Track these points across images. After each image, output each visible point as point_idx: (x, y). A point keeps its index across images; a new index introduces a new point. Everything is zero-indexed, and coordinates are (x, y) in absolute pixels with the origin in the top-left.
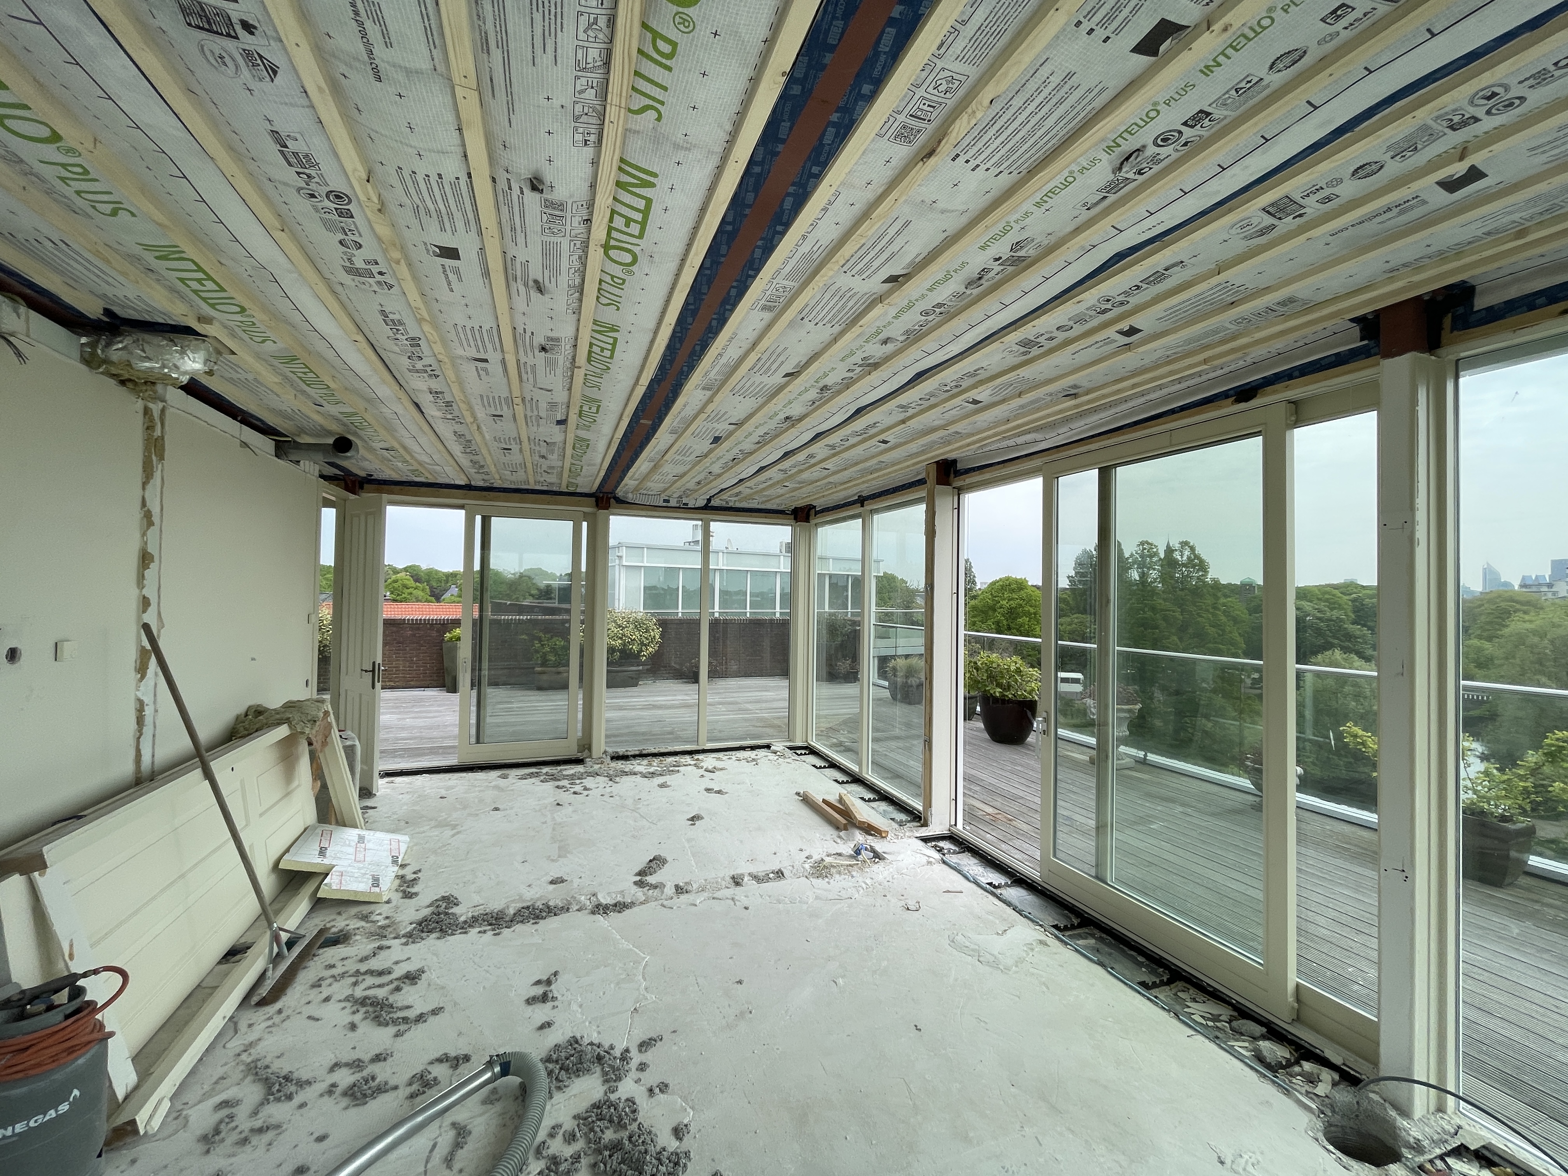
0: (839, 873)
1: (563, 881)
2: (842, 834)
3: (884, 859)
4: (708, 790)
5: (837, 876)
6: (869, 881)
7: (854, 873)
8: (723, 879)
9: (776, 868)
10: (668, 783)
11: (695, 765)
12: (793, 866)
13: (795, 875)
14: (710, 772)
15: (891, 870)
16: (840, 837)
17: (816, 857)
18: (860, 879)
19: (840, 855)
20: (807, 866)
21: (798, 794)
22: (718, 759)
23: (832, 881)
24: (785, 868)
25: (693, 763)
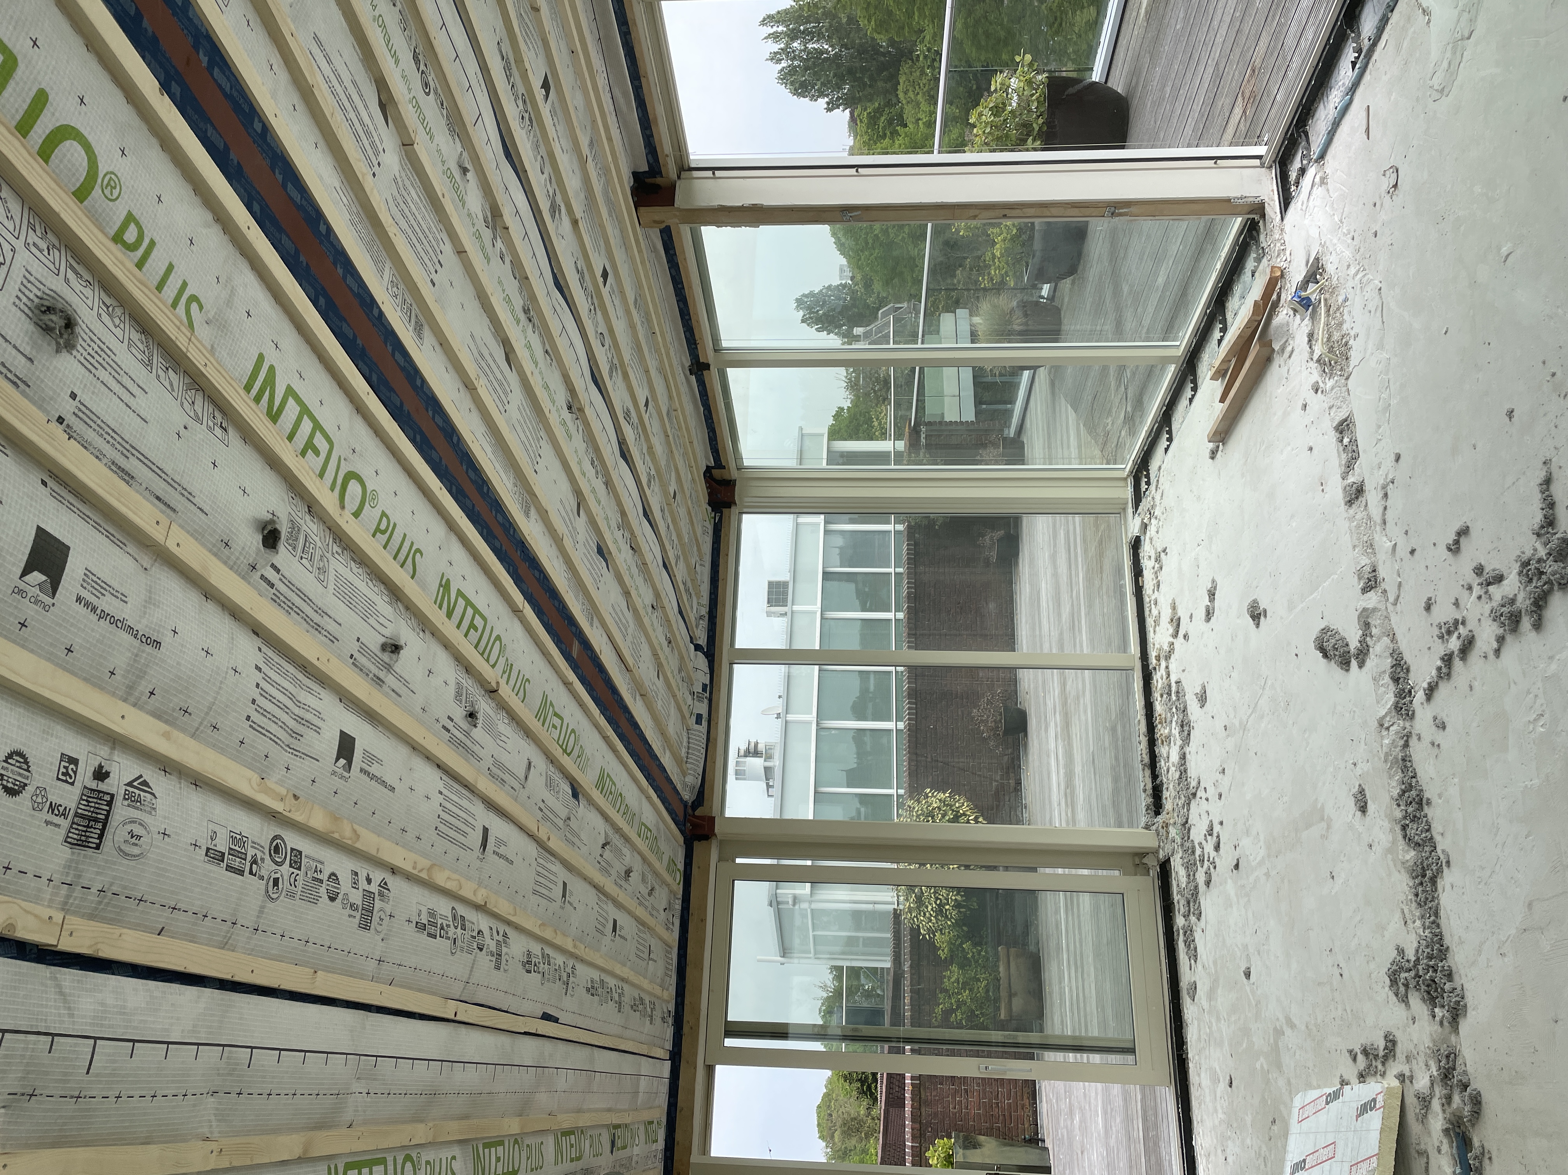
0: (1340, 324)
1: (1362, 791)
2: (1276, 346)
3: (1317, 259)
4: (1209, 614)
5: (1345, 327)
6: (1352, 271)
7: (1341, 299)
8: (1351, 519)
9: (1333, 436)
10: (1198, 690)
11: (1168, 658)
12: (1330, 408)
13: (1344, 401)
14: (1178, 625)
15: (1335, 241)
16: (1283, 349)
17: (1315, 376)
18: (1350, 284)
19: (1311, 336)
20: (1330, 383)
21: (1213, 454)
22: (1157, 622)
23: (1352, 333)
24: (1332, 420)
25: (1163, 664)
